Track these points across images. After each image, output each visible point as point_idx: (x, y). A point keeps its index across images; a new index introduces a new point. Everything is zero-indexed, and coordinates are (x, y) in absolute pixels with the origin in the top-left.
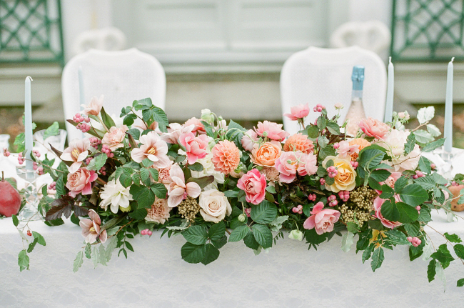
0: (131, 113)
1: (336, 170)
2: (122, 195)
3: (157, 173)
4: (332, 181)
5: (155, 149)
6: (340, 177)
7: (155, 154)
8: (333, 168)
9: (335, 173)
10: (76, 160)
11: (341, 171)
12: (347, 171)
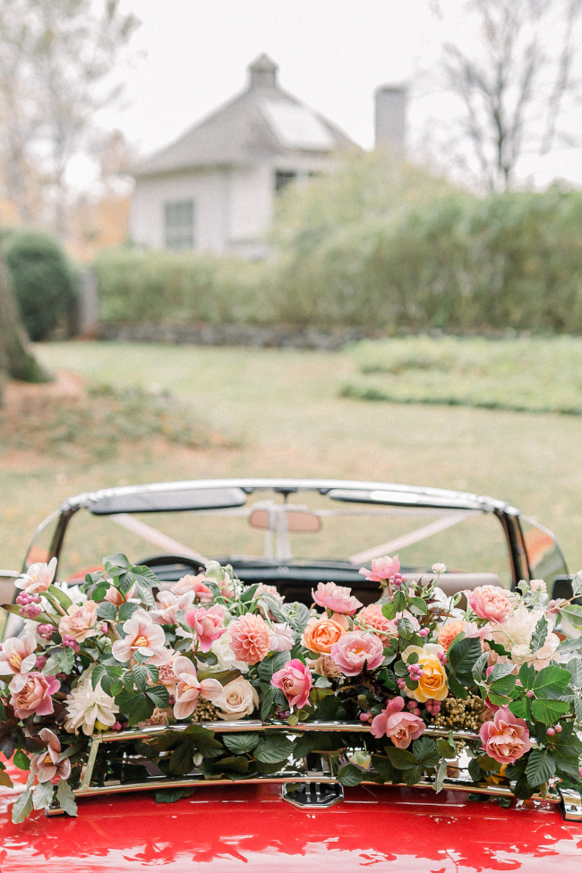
0: (102, 580)
1: (420, 671)
2: (99, 707)
3: (155, 671)
4: (414, 685)
5: (146, 638)
6: (426, 680)
7: (148, 645)
8: (416, 666)
9: (419, 674)
10: (17, 670)
11: (428, 672)
12: (436, 672)
